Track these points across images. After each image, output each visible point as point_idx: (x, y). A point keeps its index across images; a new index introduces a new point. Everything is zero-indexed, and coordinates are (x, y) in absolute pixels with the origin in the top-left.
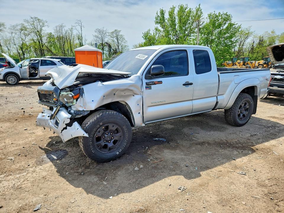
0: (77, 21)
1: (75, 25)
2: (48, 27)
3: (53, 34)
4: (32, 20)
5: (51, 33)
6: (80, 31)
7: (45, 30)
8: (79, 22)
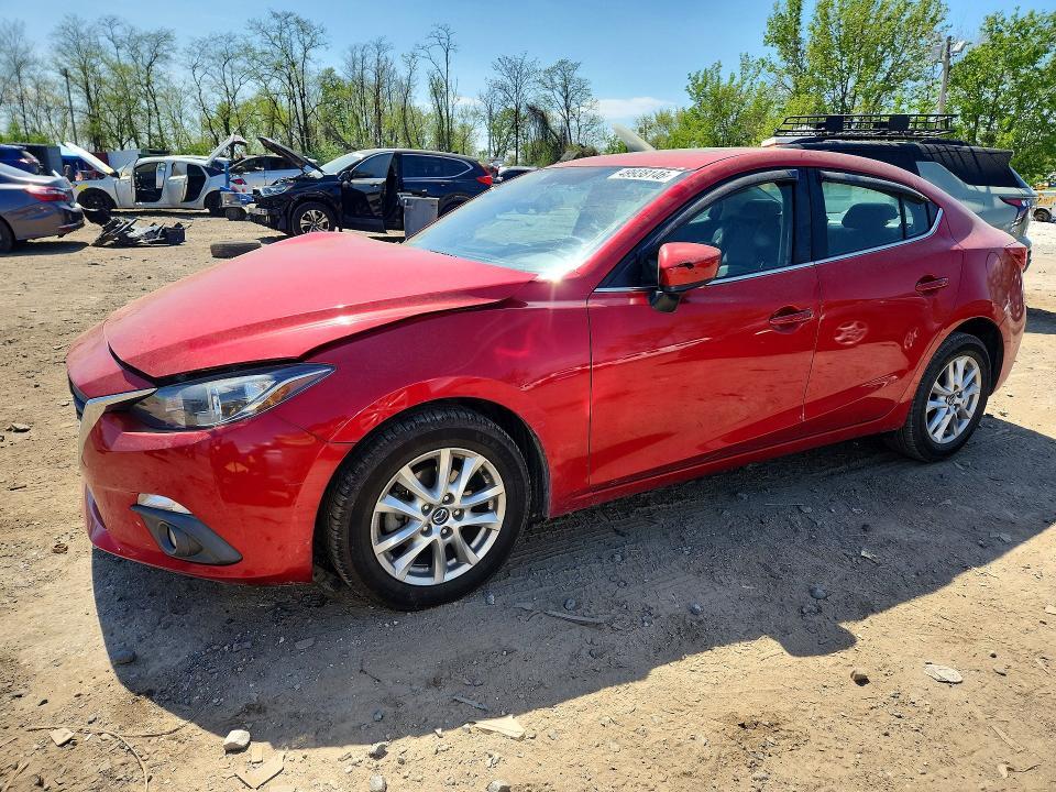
0: (435, 29)
1: (427, 43)
2: (327, 48)
3: (339, 73)
4: (275, 23)
5: (331, 70)
6: (443, 66)
7: (320, 60)
8: (440, 31)
